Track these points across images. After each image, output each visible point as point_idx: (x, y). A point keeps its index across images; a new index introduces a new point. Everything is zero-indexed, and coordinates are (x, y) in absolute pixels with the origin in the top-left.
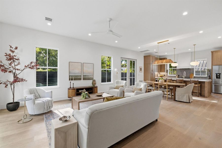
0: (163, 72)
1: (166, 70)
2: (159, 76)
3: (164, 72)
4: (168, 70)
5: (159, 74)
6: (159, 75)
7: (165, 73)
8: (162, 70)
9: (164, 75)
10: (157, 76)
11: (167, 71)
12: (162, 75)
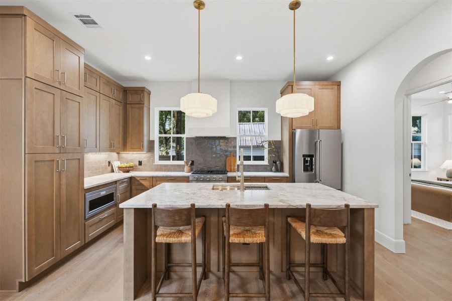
0: (133, 149)
1: (146, 139)
2: (116, 169)
3: (140, 148)
4: (153, 142)
5: (119, 159)
6: (116, 164)
7: (142, 156)
8: (129, 141)
9: (140, 163)
10: (110, 168)
11: (151, 143)
12: (132, 164)
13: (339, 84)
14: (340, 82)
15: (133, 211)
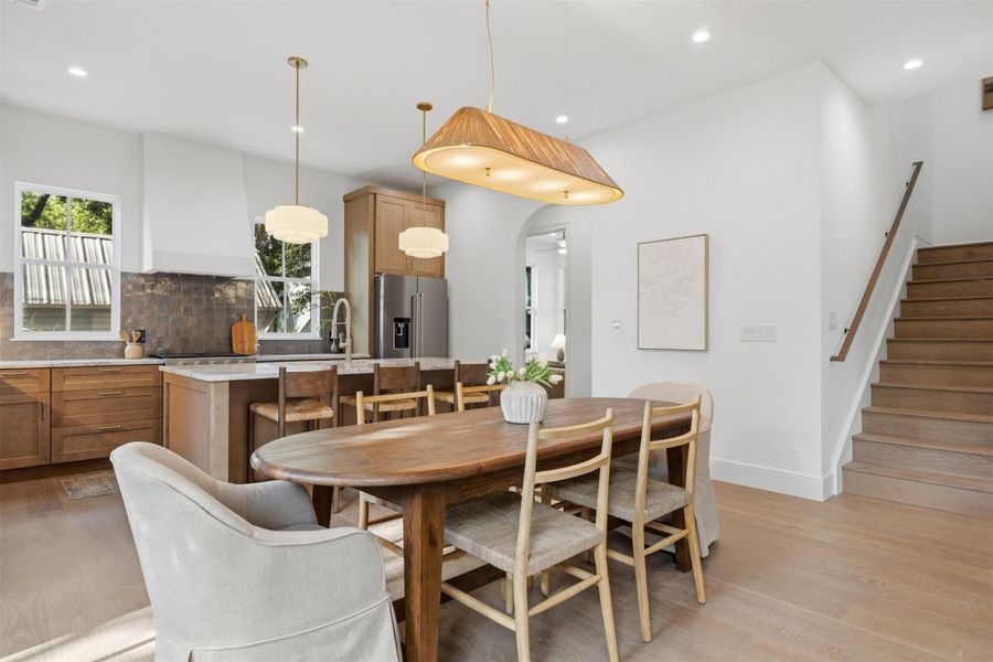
13: (442, 205)
14: (444, 202)
15: (227, 385)
